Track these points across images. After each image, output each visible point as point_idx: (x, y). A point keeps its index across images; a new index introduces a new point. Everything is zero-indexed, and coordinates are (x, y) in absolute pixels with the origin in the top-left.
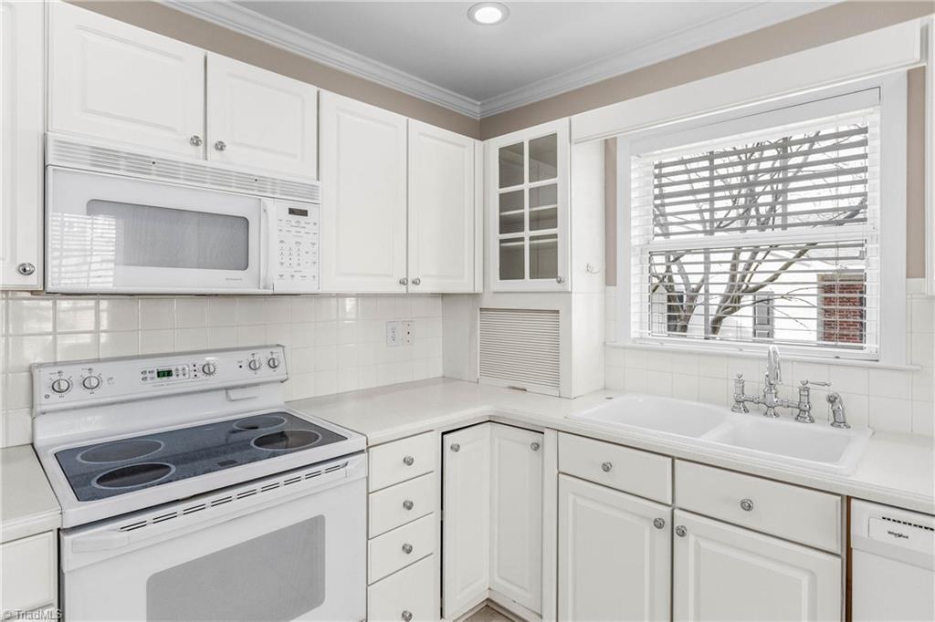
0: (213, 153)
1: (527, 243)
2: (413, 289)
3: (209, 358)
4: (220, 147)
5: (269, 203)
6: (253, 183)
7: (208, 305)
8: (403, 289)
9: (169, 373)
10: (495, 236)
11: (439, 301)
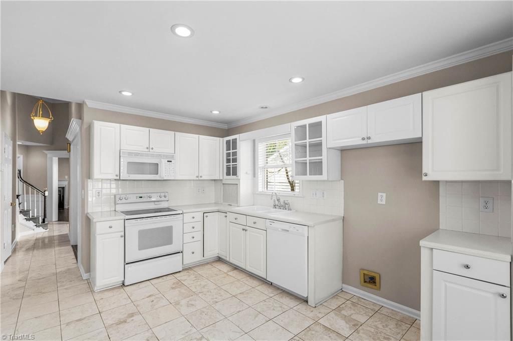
0: (151, 150)
1: (231, 166)
2: (200, 178)
3: (151, 194)
4: (152, 149)
5: (162, 160)
6: (159, 156)
7: (150, 182)
8: (197, 179)
9: (142, 197)
10: (225, 164)
11: (213, 182)
